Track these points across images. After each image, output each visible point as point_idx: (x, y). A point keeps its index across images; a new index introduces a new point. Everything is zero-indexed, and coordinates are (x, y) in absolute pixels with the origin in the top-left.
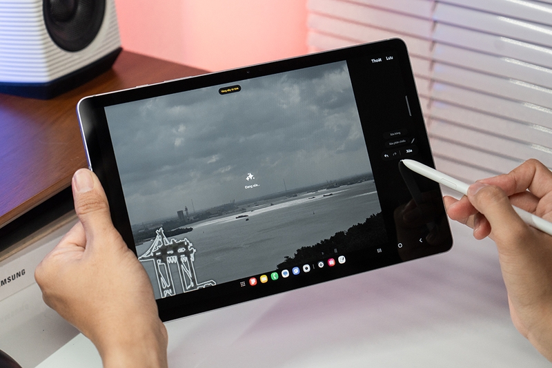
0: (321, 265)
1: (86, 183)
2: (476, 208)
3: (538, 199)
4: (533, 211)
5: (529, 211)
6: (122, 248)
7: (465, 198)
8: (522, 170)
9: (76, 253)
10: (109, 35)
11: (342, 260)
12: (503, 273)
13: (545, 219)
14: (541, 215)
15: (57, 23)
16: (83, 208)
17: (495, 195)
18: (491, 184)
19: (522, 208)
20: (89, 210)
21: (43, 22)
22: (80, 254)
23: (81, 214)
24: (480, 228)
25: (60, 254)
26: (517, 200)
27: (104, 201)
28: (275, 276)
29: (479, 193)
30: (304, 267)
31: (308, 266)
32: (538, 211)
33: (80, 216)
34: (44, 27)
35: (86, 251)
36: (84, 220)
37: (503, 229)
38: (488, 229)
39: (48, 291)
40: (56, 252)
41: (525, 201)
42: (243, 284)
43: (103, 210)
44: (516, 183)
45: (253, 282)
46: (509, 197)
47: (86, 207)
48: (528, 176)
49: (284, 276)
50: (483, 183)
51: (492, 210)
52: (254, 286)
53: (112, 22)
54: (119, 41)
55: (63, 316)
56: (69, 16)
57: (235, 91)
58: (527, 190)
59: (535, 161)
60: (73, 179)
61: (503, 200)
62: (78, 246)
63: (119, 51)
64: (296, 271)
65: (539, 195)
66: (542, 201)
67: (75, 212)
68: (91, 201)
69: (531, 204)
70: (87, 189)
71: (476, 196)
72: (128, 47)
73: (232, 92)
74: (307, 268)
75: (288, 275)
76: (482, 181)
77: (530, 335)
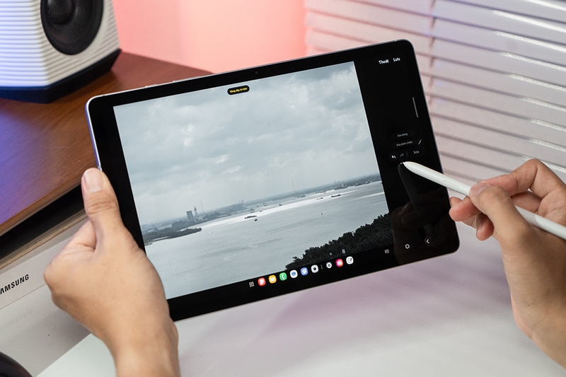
0: (329, 265)
1: (95, 182)
2: (479, 208)
3: (539, 199)
4: (536, 211)
5: (531, 211)
6: (133, 247)
7: (467, 200)
8: (523, 170)
9: (86, 253)
10: (107, 38)
11: (350, 260)
12: (506, 272)
13: (548, 218)
14: (544, 215)
15: (55, 26)
16: (93, 207)
17: (497, 195)
18: (492, 185)
19: (523, 207)
20: (99, 210)
21: (41, 26)
22: (91, 253)
23: (91, 213)
24: (483, 229)
25: (68, 254)
26: (519, 200)
27: (113, 201)
28: (283, 277)
29: (481, 193)
30: (313, 267)
31: (316, 267)
32: (540, 210)
33: (90, 216)
34: (42, 30)
35: (96, 250)
36: (94, 220)
37: (506, 229)
38: (491, 229)
39: (58, 291)
40: (65, 252)
41: (527, 201)
42: (252, 284)
43: (112, 210)
44: (517, 182)
45: (262, 282)
46: (512, 197)
47: (96, 206)
48: (529, 177)
49: (293, 277)
50: (484, 184)
51: (494, 209)
52: (262, 286)
53: (110, 24)
54: (118, 43)
55: (73, 316)
56: (67, 19)
57: (243, 91)
58: (529, 190)
59: (536, 161)
60: (83, 179)
61: (506, 199)
62: (86, 246)
63: (118, 53)
64: (304, 271)
65: (540, 194)
66: (544, 201)
67: (84, 212)
68: (101, 201)
69: (533, 203)
70: (97, 189)
71: (478, 197)
72: (126, 49)
73: (241, 92)
74: (315, 269)
75: (296, 276)
76: (483, 182)
77: (534, 335)
